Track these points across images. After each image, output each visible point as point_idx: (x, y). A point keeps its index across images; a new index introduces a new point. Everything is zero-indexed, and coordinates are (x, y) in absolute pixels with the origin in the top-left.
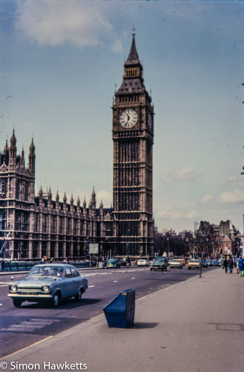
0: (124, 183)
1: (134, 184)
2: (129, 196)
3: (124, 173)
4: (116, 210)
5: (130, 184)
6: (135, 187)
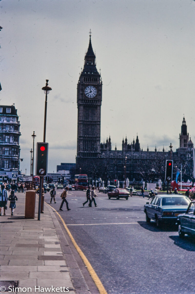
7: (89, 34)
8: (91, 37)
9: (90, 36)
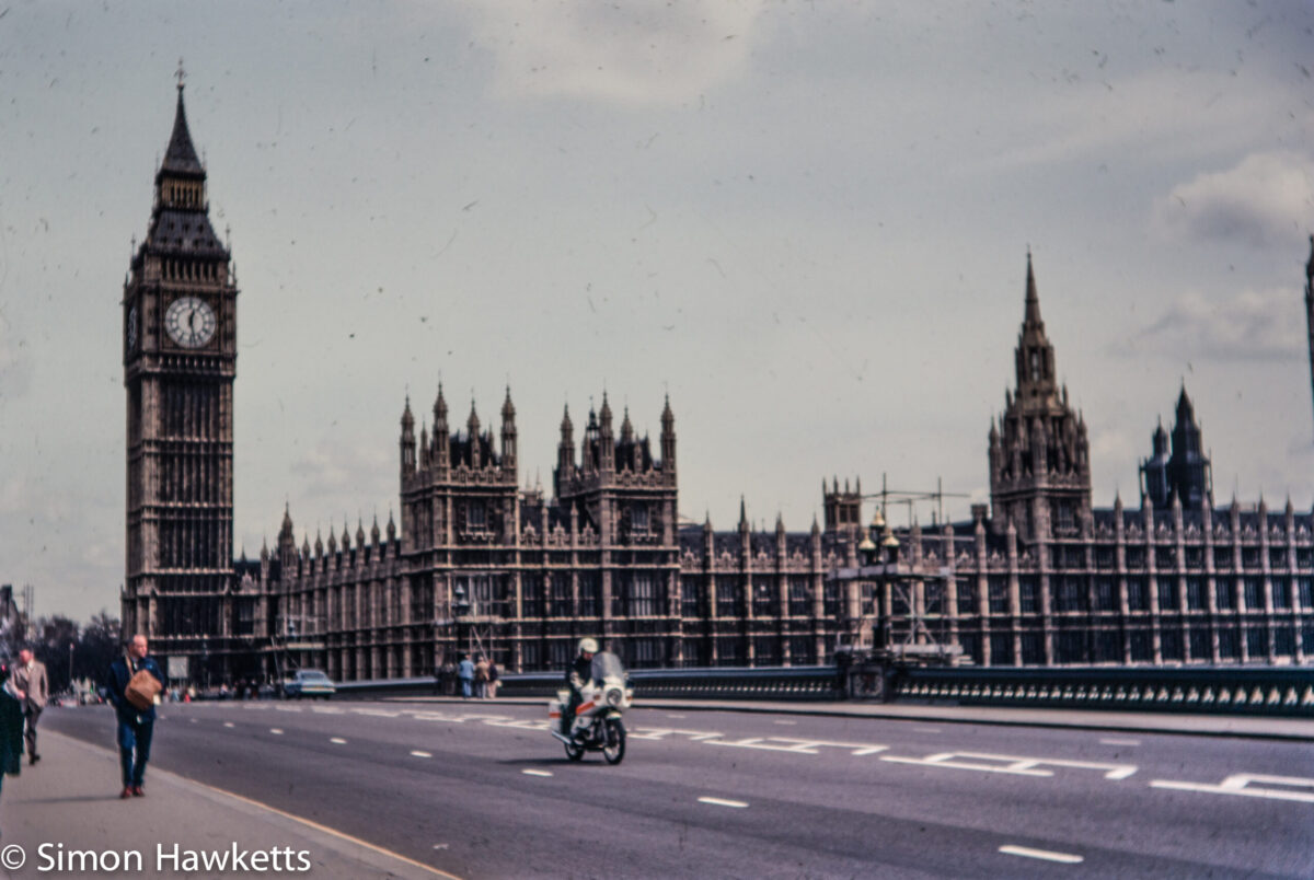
0: (202, 495)
1: (176, 497)
2: (180, 529)
3: (202, 467)
4: (223, 566)
5: (185, 496)
6: (180, 505)
7: (176, 82)
8: (185, 92)
9: (181, 88)
